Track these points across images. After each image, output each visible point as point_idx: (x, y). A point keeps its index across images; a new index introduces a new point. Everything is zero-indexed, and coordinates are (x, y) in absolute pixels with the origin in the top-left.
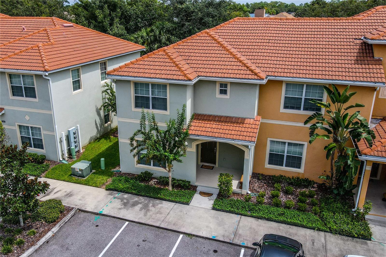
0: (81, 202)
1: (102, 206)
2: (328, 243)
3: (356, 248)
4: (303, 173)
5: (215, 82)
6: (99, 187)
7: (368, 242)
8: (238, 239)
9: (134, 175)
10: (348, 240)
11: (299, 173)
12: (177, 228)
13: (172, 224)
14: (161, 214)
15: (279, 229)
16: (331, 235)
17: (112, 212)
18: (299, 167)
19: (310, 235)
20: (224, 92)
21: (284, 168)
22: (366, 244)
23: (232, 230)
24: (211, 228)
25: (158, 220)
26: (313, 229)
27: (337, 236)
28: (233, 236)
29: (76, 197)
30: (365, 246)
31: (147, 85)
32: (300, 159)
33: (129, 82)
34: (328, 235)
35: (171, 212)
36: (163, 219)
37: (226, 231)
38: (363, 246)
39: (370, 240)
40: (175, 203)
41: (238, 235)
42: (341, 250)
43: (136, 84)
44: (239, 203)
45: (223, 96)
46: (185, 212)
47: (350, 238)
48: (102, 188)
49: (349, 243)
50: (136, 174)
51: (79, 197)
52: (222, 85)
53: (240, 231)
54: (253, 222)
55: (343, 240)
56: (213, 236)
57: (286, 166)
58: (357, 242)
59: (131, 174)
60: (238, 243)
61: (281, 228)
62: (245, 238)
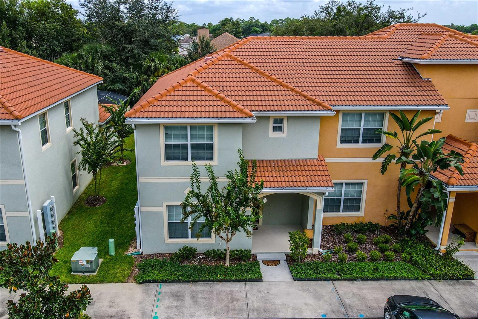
0: (113, 309)
1: (150, 308)
2: (441, 292)
3: (469, 292)
4: (363, 216)
5: (268, 118)
6: (125, 283)
7: (473, 281)
8: (352, 312)
9: (163, 255)
10: (454, 284)
11: (359, 218)
12: (272, 315)
13: (263, 311)
14: (238, 301)
15: (383, 287)
16: (437, 282)
17: (171, 313)
18: (358, 210)
19: (417, 288)
20: (278, 129)
21: (341, 214)
22: (472, 284)
23: (335, 301)
24: (312, 305)
25: (241, 310)
26: (416, 279)
27: (443, 282)
28: (343, 310)
29: (100, 304)
30: (475, 287)
31: (184, 127)
32: (359, 200)
33: (158, 125)
34: (433, 282)
35: (249, 296)
36: (245, 307)
37: (330, 304)
38: (472, 287)
39: (474, 279)
40: (244, 282)
41: (348, 307)
42: (458, 298)
43: (168, 128)
44: (321, 266)
45: (278, 134)
46: (266, 292)
47: (455, 282)
48: (130, 281)
49: (458, 287)
50: (167, 252)
51: (106, 304)
52: (275, 121)
53: (347, 301)
54: (350, 286)
55: (451, 285)
56: (322, 315)
57: (343, 211)
58: (464, 284)
59: (159, 254)
60: (356, 316)
61: (384, 286)
62: (358, 308)
